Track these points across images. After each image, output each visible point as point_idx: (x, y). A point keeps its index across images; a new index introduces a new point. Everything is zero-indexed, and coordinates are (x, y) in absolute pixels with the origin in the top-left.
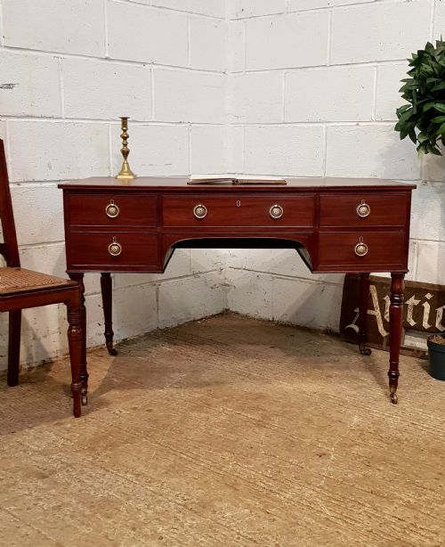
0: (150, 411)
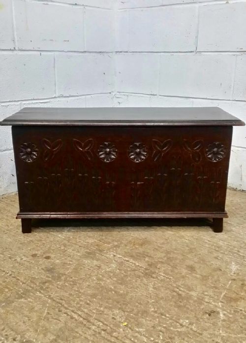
0: (48, 258)
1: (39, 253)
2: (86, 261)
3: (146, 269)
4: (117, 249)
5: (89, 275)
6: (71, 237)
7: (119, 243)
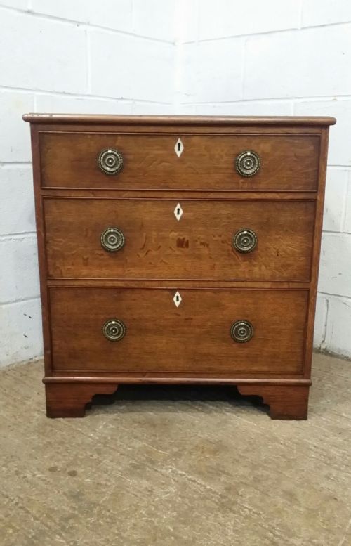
1: (60, 465)
2: (131, 481)
3: (222, 496)
4: (178, 459)
5: (134, 505)
6: (109, 438)
7: (181, 448)
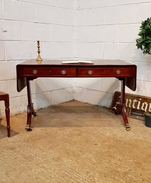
0: (46, 130)
